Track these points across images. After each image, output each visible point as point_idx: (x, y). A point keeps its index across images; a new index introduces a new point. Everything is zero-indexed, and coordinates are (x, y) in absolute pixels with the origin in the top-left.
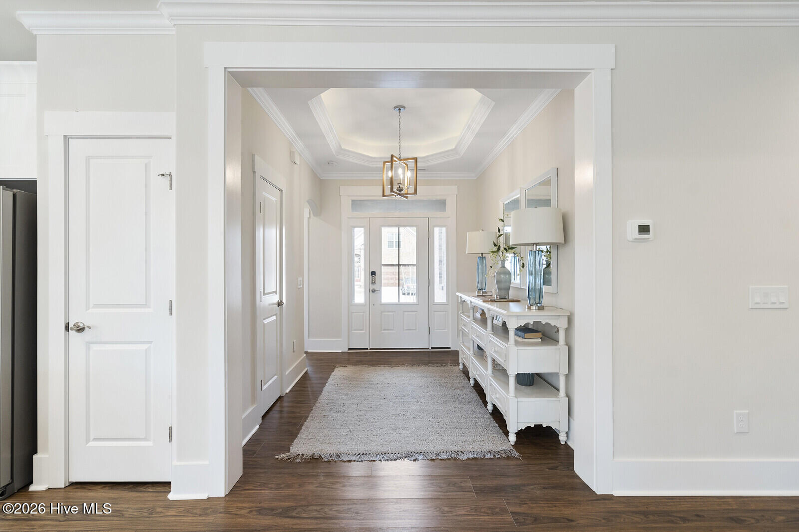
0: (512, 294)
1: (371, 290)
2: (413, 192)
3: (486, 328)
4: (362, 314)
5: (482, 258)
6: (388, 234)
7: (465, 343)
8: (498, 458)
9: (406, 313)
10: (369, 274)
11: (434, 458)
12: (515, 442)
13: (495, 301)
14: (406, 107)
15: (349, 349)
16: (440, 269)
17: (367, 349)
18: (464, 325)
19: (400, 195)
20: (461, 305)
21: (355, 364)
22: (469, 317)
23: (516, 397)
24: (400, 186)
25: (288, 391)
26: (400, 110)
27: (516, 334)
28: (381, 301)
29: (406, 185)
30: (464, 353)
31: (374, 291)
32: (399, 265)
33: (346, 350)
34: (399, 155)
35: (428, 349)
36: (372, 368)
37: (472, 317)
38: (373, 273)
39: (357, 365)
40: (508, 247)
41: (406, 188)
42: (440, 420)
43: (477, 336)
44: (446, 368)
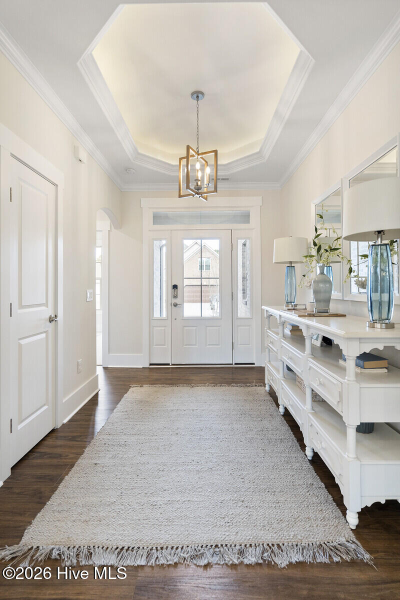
0: (333, 308)
1: (172, 304)
2: (213, 190)
3: (303, 350)
4: (163, 328)
5: (291, 266)
6: (190, 247)
7: (272, 362)
8: (337, 562)
9: (208, 328)
10: (170, 288)
11: (236, 562)
12: (357, 526)
13: (314, 316)
14: (205, 93)
15: (151, 364)
16: (243, 285)
17: (169, 364)
18: (272, 343)
19: (198, 194)
20: (267, 320)
21: (153, 382)
22: (277, 334)
23: (357, 458)
24: (197, 183)
25: (65, 421)
26: (198, 97)
27: (357, 365)
28: (183, 316)
29: (205, 183)
30: (271, 374)
31: (176, 305)
32: (201, 278)
33: (147, 366)
34: (197, 148)
35: (232, 364)
36: (169, 389)
37: (281, 335)
38: (175, 287)
39: (154, 384)
40: (330, 247)
41: (205, 186)
42: (245, 473)
43: (290, 358)
44: (250, 389)
